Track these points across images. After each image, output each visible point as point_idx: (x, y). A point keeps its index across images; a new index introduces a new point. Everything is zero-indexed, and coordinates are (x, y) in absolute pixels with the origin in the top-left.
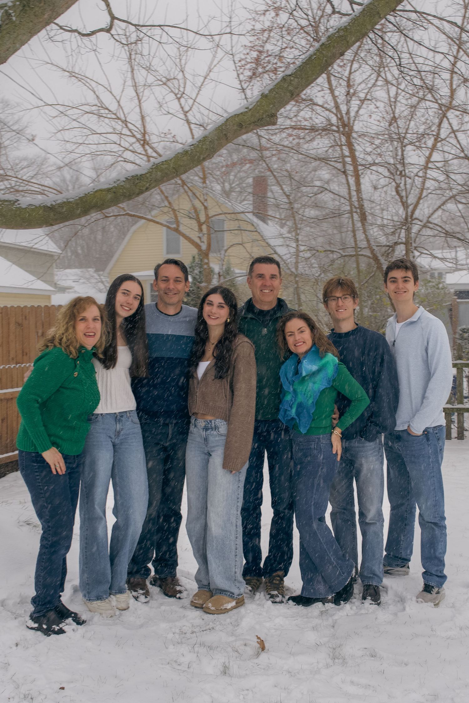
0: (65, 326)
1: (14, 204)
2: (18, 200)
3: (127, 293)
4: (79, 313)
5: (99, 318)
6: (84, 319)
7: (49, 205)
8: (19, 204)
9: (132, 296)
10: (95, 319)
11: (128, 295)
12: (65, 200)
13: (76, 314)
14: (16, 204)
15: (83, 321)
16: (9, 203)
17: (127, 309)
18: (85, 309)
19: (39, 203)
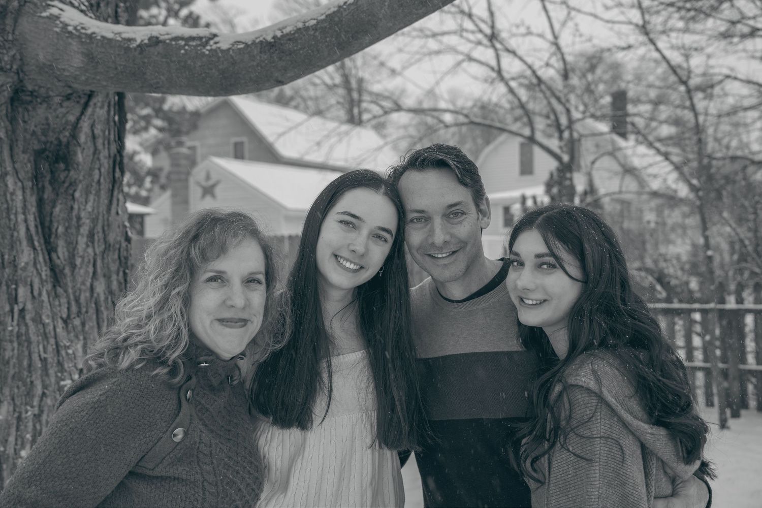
0: (158, 296)
1: (207, 43)
2: (215, 36)
3: (351, 222)
4: (205, 258)
5: (262, 277)
6: (219, 278)
7: (269, 38)
8: (216, 43)
9: (365, 232)
10: (249, 281)
11: (355, 227)
12: (300, 25)
13: (198, 261)
14: (212, 42)
15: (214, 284)
16: (199, 42)
17: (352, 266)
18: (223, 250)
19: (253, 37)
